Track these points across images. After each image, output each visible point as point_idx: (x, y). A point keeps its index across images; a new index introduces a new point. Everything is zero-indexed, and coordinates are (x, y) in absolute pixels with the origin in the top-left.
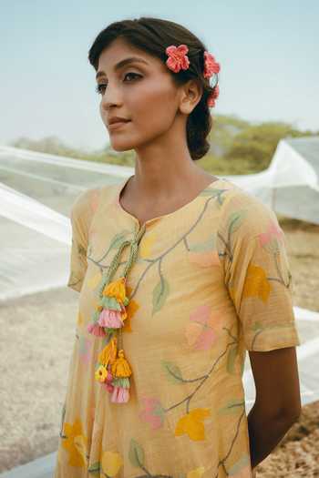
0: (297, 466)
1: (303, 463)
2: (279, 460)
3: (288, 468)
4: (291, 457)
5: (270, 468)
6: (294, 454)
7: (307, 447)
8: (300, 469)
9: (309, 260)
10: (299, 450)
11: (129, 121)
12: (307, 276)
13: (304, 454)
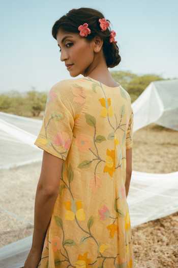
0: (158, 241)
1: (161, 240)
2: (149, 240)
3: (154, 243)
4: (155, 237)
5: (145, 243)
6: (157, 236)
7: (164, 233)
8: (160, 243)
9: (169, 146)
10: (160, 234)
11: (73, 64)
12: (167, 153)
13: (162, 236)
